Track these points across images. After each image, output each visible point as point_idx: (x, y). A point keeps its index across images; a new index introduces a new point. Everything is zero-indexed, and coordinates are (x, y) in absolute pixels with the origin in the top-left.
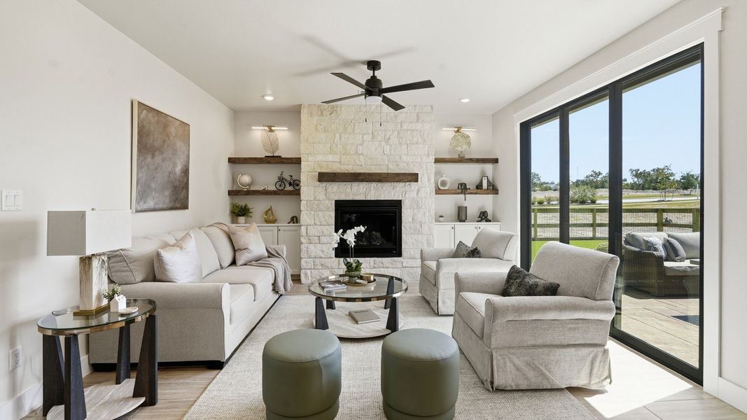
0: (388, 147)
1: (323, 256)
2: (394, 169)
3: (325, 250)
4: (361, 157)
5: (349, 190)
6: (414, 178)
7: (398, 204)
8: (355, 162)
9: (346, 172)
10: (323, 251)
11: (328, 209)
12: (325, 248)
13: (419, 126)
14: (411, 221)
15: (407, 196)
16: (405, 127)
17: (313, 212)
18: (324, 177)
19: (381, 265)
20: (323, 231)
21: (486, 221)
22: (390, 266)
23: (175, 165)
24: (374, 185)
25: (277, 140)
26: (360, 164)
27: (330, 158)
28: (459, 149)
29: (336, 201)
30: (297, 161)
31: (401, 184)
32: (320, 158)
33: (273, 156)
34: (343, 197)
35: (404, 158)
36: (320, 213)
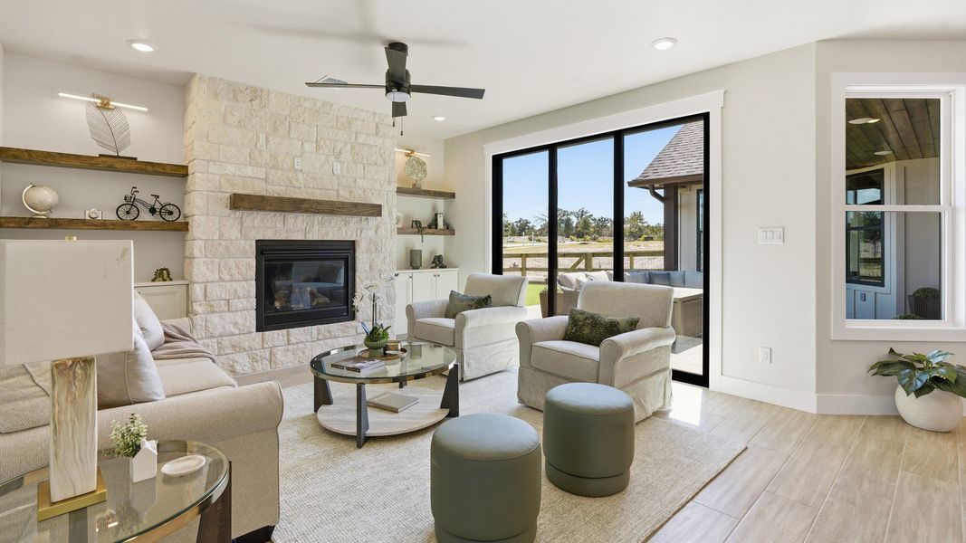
0: (339, 165)
1: (237, 332)
2: (345, 196)
3: (240, 321)
4: (300, 176)
5: (279, 225)
6: (376, 210)
7: (351, 245)
8: (291, 182)
9: (276, 195)
10: (236, 324)
11: (245, 254)
12: (239, 318)
13: (379, 141)
14: (368, 268)
15: (363, 234)
16: (361, 140)
17: (217, 260)
18: (240, 202)
19: (328, 335)
20: (236, 292)
21: (441, 267)
22: (341, 334)
24: (318, 217)
25: (127, 127)
26: (298, 185)
27: (249, 171)
28: (414, 177)
29: (257, 241)
30: (180, 172)
31: (356, 219)
32: (231, 169)
33: (118, 157)
34: (270, 236)
35: (360, 182)
36: (231, 262)
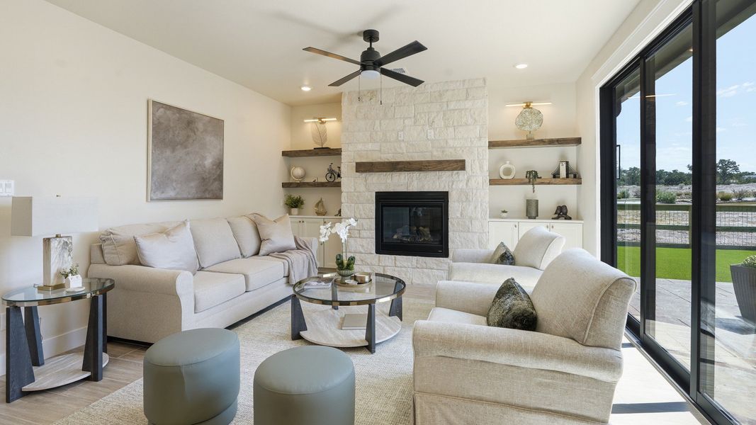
0: (432, 131)
1: (362, 251)
2: (438, 156)
3: (365, 245)
4: (403, 145)
5: (389, 181)
6: (460, 165)
7: (444, 196)
8: (396, 150)
9: (386, 161)
10: (363, 246)
11: (368, 202)
12: (364, 242)
13: (468, 104)
14: (459, 215)
15: (454, 186)
16: (452, 106)
17: (353, 205)
18: (362, 167)
19: (424, 265)
20: (363, 226)
21: (566, 219)
22: (435, 267)
23: (204, 158)
24: (416, 174)
25: (325, 131)
26: (401, 151)
27: (370, 146)
28: (527, 128)
29: (376, 193)
30: (337, 152)
31: (448, 173)
32: (360, 147)
33: (323, 148)
34: (383, 189)
35: (451, 143)
36: (360, 206)
